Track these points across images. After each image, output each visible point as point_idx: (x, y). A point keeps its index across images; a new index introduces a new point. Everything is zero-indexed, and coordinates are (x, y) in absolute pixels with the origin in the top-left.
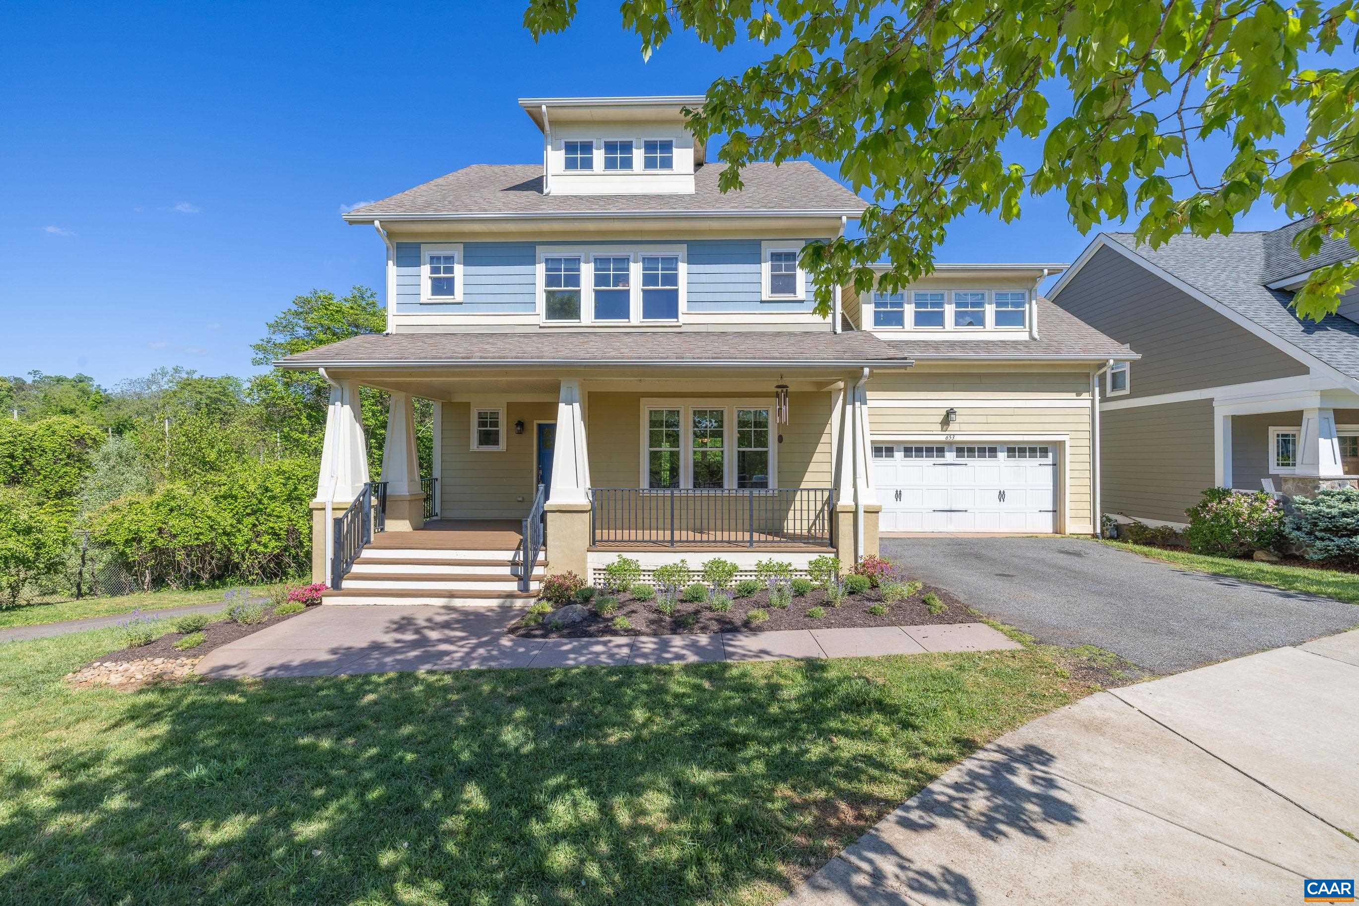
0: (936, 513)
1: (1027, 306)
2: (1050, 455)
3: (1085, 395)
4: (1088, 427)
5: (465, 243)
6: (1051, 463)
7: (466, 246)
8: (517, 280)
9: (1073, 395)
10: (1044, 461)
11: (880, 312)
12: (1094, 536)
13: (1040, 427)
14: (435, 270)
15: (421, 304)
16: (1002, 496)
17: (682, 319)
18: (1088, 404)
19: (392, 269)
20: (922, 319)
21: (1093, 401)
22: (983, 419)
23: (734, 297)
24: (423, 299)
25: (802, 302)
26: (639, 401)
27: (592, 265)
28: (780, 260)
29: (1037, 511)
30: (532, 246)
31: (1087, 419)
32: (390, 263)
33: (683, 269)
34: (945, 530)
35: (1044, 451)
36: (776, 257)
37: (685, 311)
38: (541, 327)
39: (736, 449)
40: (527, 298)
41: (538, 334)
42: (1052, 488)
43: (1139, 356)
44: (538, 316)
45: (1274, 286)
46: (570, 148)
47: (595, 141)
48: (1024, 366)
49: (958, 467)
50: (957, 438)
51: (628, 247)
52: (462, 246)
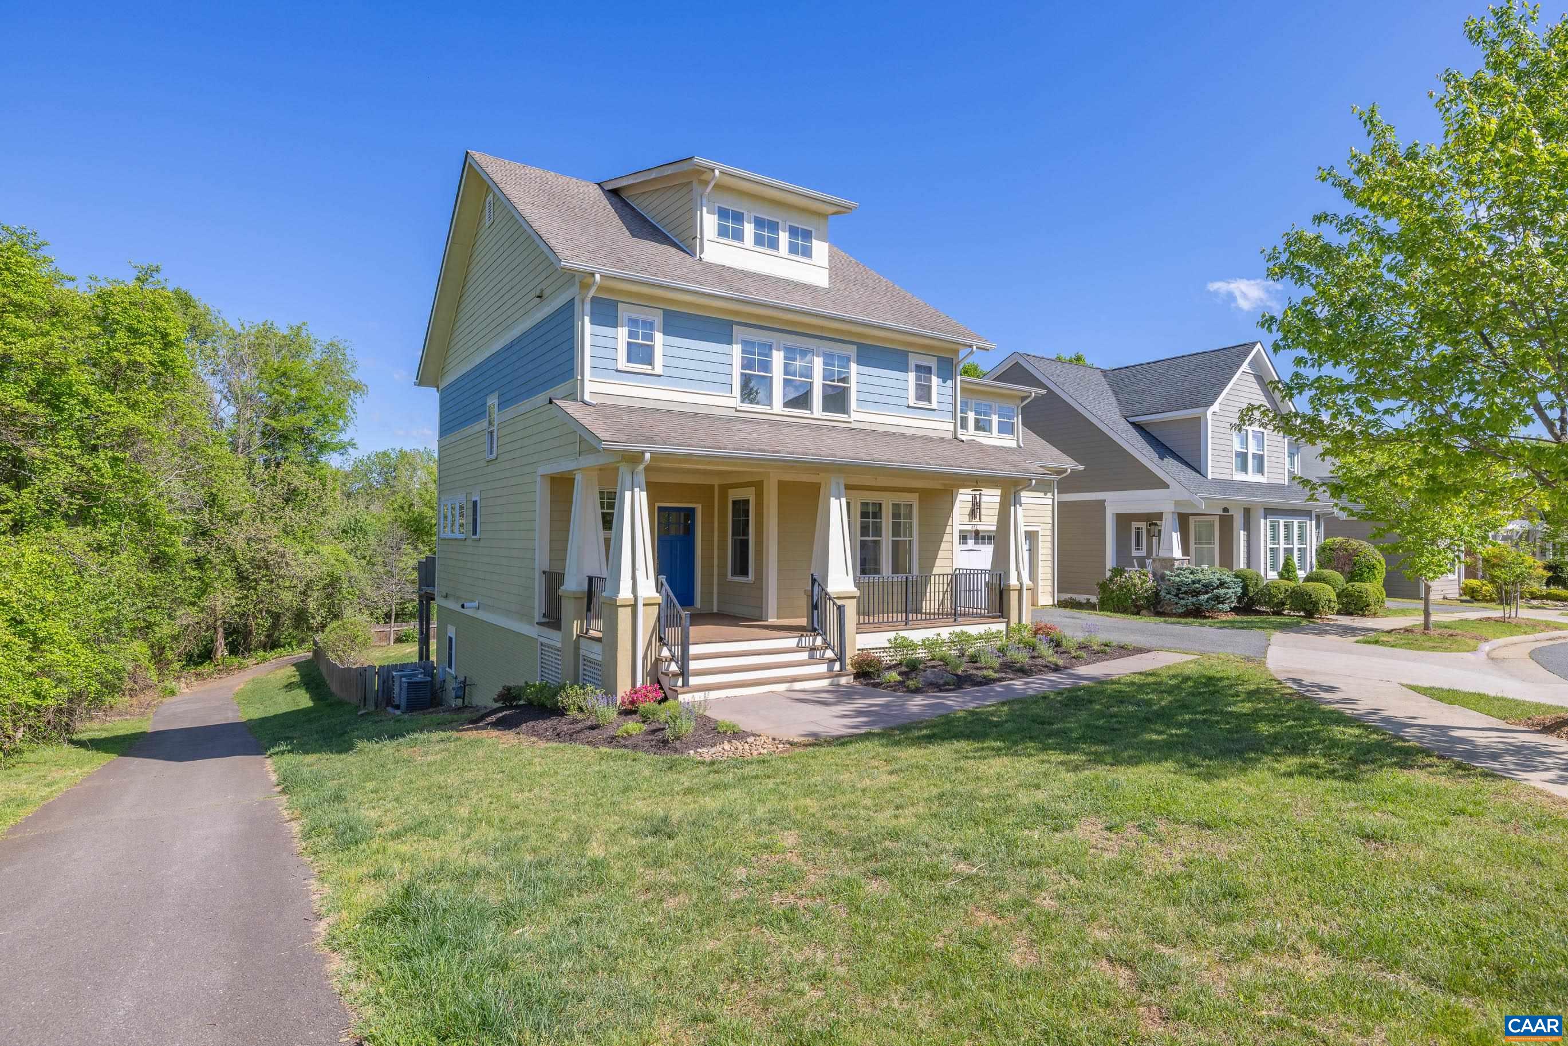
1: (1015, 419)
3: (1049, 495)
4: (1049, 520)
5: (664, 310)
7: (666, 313)
8: (714, 357)
9: (1042, 495)
12: (1054, 605)
15: (616, 370)
17: (854, 416)
18: (1050, 501)
19: (589, 326)
21: (1053, 499)
23: (890, 400)
24: (618, 365)
25: (934, 410)
27: (782, 353)
30: (731, 324)
31: (1049, 514)
33: (854, 369)
36: (917, 368)
37: (855, 409)
38: (736, 411)
39: (891, 539)
40: (723, 379)
41: (733, 418)
43: (1082, 468)
44: (730, 400)
45: (1131, 419)
46: (722, 213)
47: (747, 214)
51: (812, 341)
52: (661, 312)
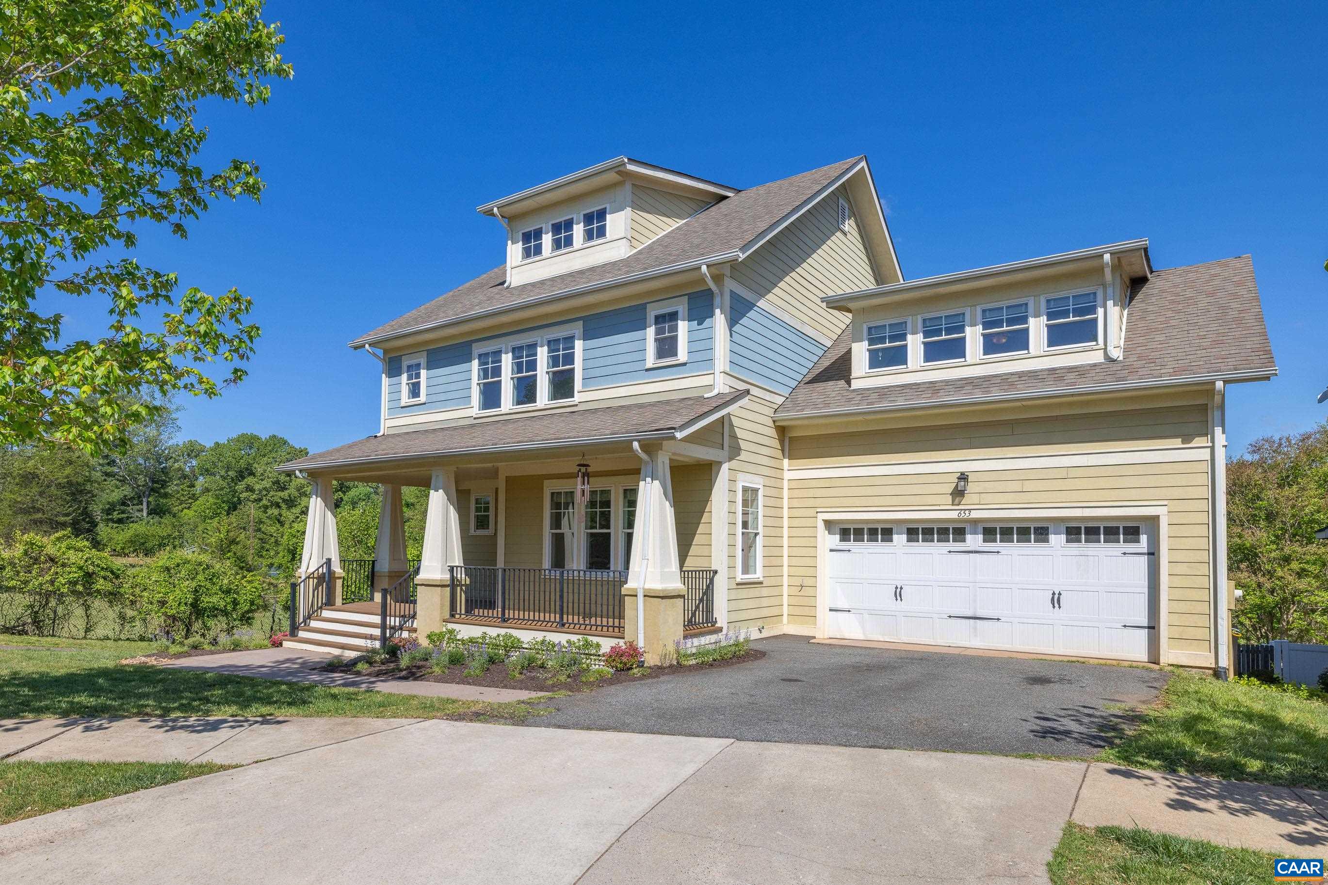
0: (953, 620)
1: (1100, 311)
2: (1144, 538)
3: (1199, 441)
4: (1206, 493)
5: (427, 350)
6: (1145, 550)
7: (429, 352)
8: (459, 377)
9: (1177, 442)
10: (1132, 547)
11: (878, 350)
13: (1114, 494)
14: (410, 378)
15: (402, 407)
16: (1056, 600)
17: (577, 398)
18: (1206, 454)
19: (385, 380)
20: (933, 352)
21: (1213, 449)
22: (1016, 486)
23: (604, 371)
24: (403, 404)
25: (684, 364)
26: (543, 484)
27: (510, 355)
28: (664, 322)
29: (1119, 625)
30: (471, 344)
31: (1206, 479)
32: (384, 375)
33: (579, 345)
34: (967, 644)
35: (1132, 532)
36: (659, 319)
37: (581, 389)
38: (475, 418)
40: (465, 393)
41: (472, 426)
42: (1146, 590)
44: (474, 409)
46: (526, 238)
47: (544, 226)
48: (1087, 403)
49: (985, 556)
50: (975, 515)
51: (536, 332)
52: (425, 353)
